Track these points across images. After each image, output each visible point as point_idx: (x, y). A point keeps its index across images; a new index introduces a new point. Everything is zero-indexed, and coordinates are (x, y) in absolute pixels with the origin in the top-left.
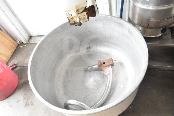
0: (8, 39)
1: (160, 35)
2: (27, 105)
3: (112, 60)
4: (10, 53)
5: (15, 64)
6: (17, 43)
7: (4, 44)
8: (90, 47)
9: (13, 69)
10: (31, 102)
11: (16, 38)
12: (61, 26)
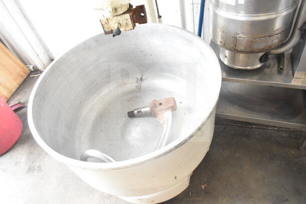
0: (14, 61)
1: (259, 66)
2: (31, 169)
3: (175, 101)
4: (14, 85)
5: (20, 103)
6: (29, 69)
7: (6, 68)
8: (143, 78)
9: (16, 111)
10: (39, 167)
11: (28, 61)
12: (94, 37)
